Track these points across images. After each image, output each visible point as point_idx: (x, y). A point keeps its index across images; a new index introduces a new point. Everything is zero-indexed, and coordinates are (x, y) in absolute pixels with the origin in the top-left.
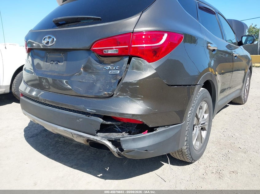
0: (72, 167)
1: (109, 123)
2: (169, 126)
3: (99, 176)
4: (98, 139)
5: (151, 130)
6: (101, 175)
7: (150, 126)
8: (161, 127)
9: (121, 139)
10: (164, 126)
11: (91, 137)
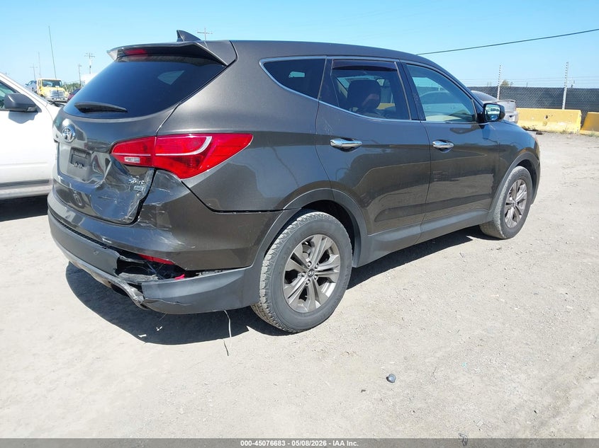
0: (110, 321)
1: (130, 260)
2: (222, 270)
3: (141, 336)
4: (116, 281)
5: (192, 274)
6: (145, 335)
7: (186, 269)
8: (208, 270)
9: (143, 284)
10: (213, 270)
11: (110, 277)
